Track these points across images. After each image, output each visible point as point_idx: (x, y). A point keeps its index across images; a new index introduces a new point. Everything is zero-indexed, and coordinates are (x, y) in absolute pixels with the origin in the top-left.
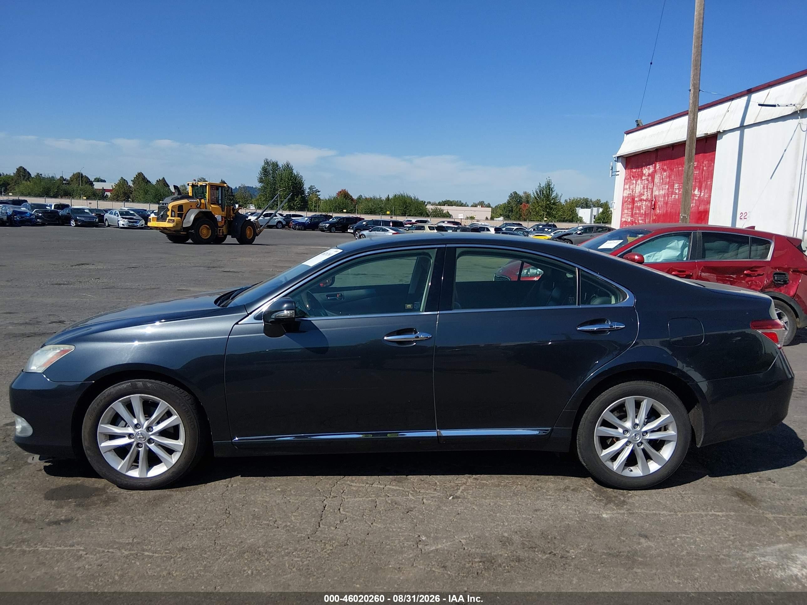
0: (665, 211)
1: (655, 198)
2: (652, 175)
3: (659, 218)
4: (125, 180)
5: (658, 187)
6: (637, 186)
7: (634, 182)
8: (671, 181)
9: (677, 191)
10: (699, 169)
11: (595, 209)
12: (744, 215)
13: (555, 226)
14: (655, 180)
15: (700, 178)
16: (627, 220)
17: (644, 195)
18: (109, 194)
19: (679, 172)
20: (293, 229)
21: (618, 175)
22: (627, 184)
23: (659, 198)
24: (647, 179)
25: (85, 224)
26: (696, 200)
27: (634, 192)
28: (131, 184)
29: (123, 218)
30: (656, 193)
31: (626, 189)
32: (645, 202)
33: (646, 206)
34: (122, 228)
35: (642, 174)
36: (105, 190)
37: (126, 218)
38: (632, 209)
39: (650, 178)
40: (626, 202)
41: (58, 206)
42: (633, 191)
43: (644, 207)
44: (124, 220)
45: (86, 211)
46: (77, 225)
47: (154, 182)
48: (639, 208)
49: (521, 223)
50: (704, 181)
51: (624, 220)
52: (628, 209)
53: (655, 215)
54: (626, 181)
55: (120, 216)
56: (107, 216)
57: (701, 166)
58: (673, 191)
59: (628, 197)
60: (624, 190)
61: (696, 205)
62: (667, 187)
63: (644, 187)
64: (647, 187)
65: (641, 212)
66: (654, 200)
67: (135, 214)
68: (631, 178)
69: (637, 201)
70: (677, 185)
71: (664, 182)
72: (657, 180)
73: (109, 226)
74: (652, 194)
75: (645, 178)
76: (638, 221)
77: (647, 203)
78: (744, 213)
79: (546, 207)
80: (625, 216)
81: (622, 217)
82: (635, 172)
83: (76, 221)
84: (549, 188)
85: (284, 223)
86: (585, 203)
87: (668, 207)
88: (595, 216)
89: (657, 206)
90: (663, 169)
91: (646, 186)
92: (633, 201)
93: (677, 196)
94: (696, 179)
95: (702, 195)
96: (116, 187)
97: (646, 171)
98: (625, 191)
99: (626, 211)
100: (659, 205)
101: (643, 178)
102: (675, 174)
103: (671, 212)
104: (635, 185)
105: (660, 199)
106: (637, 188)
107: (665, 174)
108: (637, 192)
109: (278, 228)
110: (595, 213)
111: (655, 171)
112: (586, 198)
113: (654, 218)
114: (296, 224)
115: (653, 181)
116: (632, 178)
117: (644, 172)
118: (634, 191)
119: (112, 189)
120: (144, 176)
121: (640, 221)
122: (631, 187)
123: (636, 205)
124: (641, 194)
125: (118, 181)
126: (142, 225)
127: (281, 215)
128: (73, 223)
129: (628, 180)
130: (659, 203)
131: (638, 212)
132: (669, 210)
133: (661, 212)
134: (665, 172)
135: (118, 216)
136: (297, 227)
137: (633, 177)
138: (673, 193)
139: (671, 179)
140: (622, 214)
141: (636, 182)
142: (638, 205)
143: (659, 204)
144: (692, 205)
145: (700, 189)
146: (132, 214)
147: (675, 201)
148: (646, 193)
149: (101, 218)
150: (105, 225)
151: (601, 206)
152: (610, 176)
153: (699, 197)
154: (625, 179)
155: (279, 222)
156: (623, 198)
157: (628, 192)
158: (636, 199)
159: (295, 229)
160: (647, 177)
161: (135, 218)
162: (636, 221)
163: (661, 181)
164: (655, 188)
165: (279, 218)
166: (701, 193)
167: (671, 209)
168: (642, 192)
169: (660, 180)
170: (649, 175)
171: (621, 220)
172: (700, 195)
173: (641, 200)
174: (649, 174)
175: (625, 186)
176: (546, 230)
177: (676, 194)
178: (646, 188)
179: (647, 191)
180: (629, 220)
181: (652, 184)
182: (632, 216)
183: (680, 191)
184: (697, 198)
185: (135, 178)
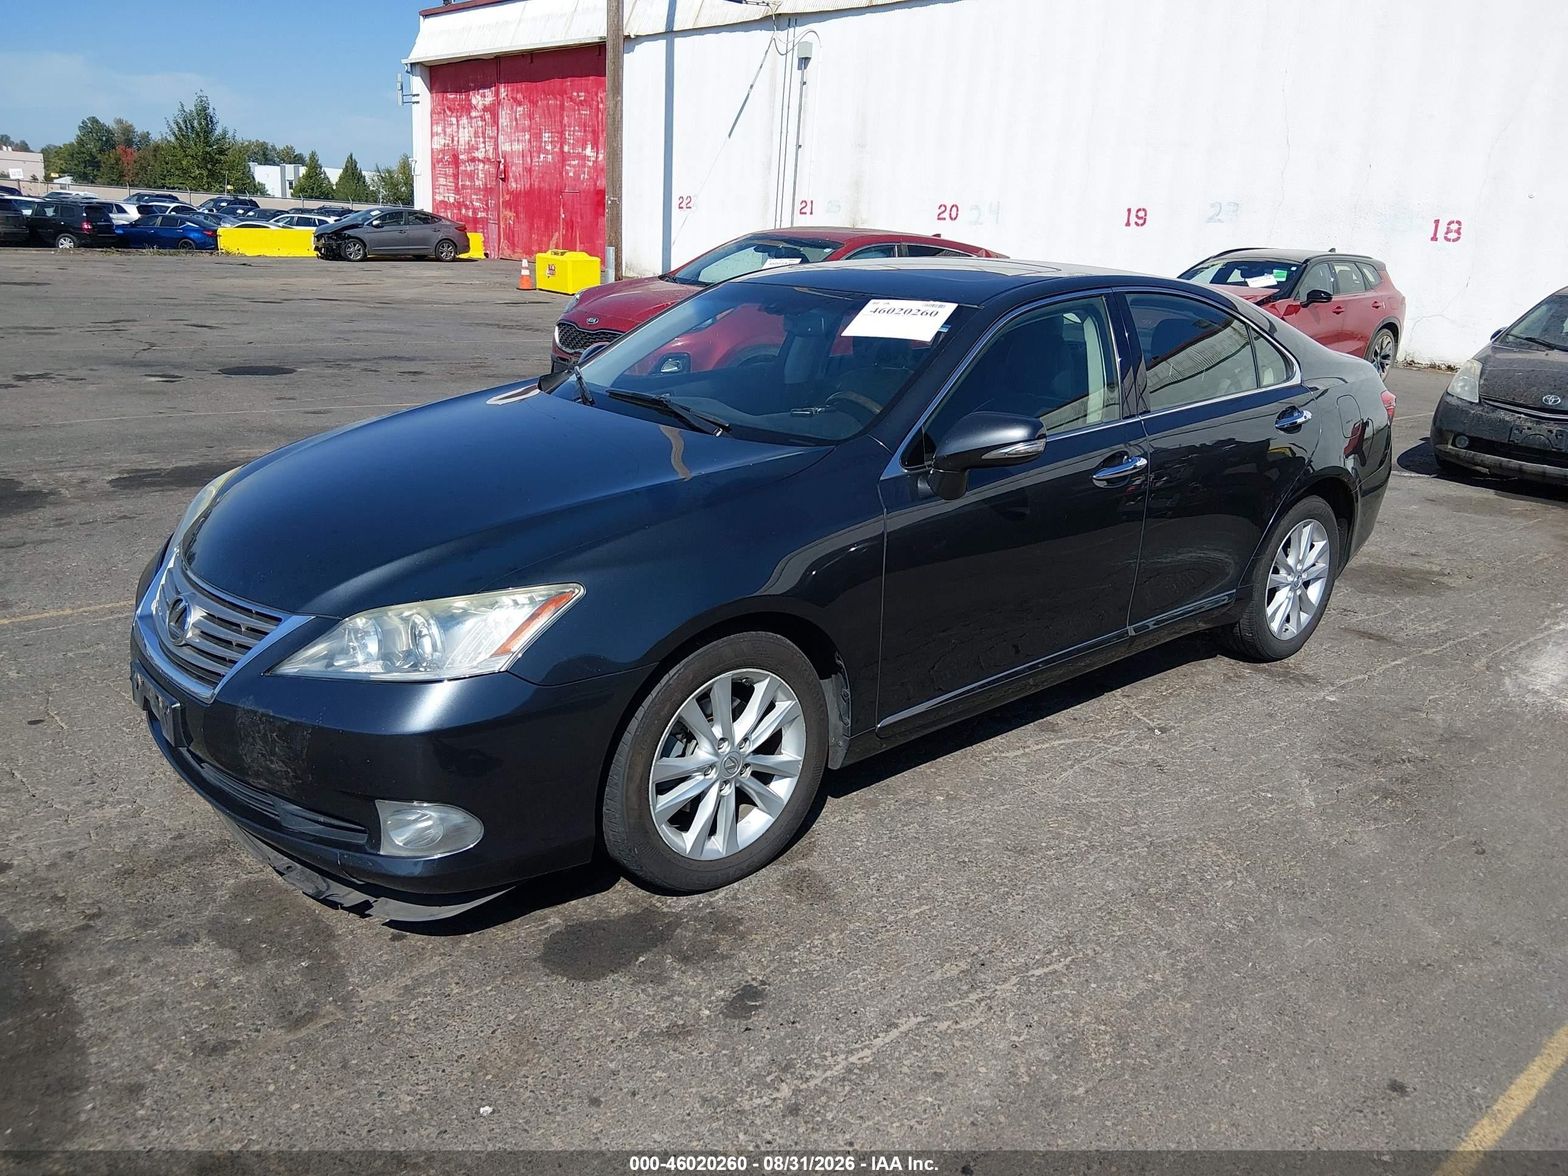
0: (528, 186)
1: (504, 157)
2: (492, 110)
3: (517, 199)
5: (509, 135)
6: (461, 130)
7: (454, 120)
8: (534, 126)
9: (549, 147)
10: (591, 108)
11: (290, 168)
12: (685, 202)
13: (255, 205)
14: (500, 121)
15: (593, 126)
16: (446, 199)
17: (477, 149)
19: (548, 109)
21: (418, 102)
22: (437, 123)
23: (512, 158)
24: (481, 117)
26: (589, 167)
27: (455, 143)
30: (505, 147)
31: (438, 134)
32: (481, 165)
33: (487, 173)
35: (468, 108)
38: (456, 176)
39: (488, 116)
40: (441, 161)
42: (453, 141)
43: (481, 175)
48: (471, 176)
49: (174, 194)
50: (603, 131)
51: (439, 198)
52: (446, 176)
53: (508, 192)
54: (435, 117)
57: (593, 100)
58: (540, 147)
59: (443, 151)
60: (432, 136)
61: (591, 178)
62: (527, 137)
63: (476, 133)
64: (483, 133)
65: (477, 184)
66: (503, 161)
68: (445, 111)
69: (464, 162)
70: (547, 135)
71: (520, 127)
72: (504, 119)
74: (496, 148)
75: (477, 114)
76: (471, 202)
77: (487, 167)
78: (685, 198)
79: (204, 159)
80: (441, 191)
81: (434, 193)
82: (454, 100)
84: (204, 115)
86: (261, 152)
87: (533, 178)
88: (291, 184)
89: (511, 175)
90: (515, 100)
91: (480, 130)
92: (456, 161)
93: (550, 157)
94: (585, 126)
95: (600, 159)
97: (480, 99)
98: (435, 138)
99: (442, 181)
100: (514, 173)
101: (473, 114)
102: (541, 111)
103: (540, 188)
104: (455, 127)
105: (516, 161)
106: (460, 135)
107: (520, 109)
108: (462, 142)
110: (290, 175)
111: (498, 102)
112: (261, 141)
113: (507, 197)
115: (495, 122)
116: (448, 113)
117: (474, 102)
118: (456, 139)
121: (475, 203)
122: (448, 130)
123: (462, 168)
124: (472, 148)
129: (438, 114)
130: (513, 168)
131: (468, 183)
132: (536, 183)
133: (519, 186)
134: (520, 105)
137: (450, 109)
138: (540, 150)
139: (533, 121)
140: (434, 187)
141: (458, 121)
142: (469, 169)
143: (516, 169)
144: (582, 176)
145: (595, 145)
147: (546, 165)
148: (482, 145)
151: (298, 160)
152: (400, 103)
153: (596, 162)
154: (432, 113)
156: (432, 152)
157: (442, 142)
158: (461, 157)
160: (480, 114)
162: (468, 203)
163: (514, 123)
164: (501, 138)
166: (597, 153)
167: (539, 182)
168: (473, 142)
169: (511, 121)
170: (485, 109)
171: (434, 200)
172: (597, 158)
173: (473, 160)
174: (485, 107)
175: (435, 127)
176: (240, 211)
177: (547, 152)
178: (481, 135)
179: (484, 142)
180: (452, 200)
181: (495, 128)
182: (457, 191)
183: (555, 147)
184: (591, 164)
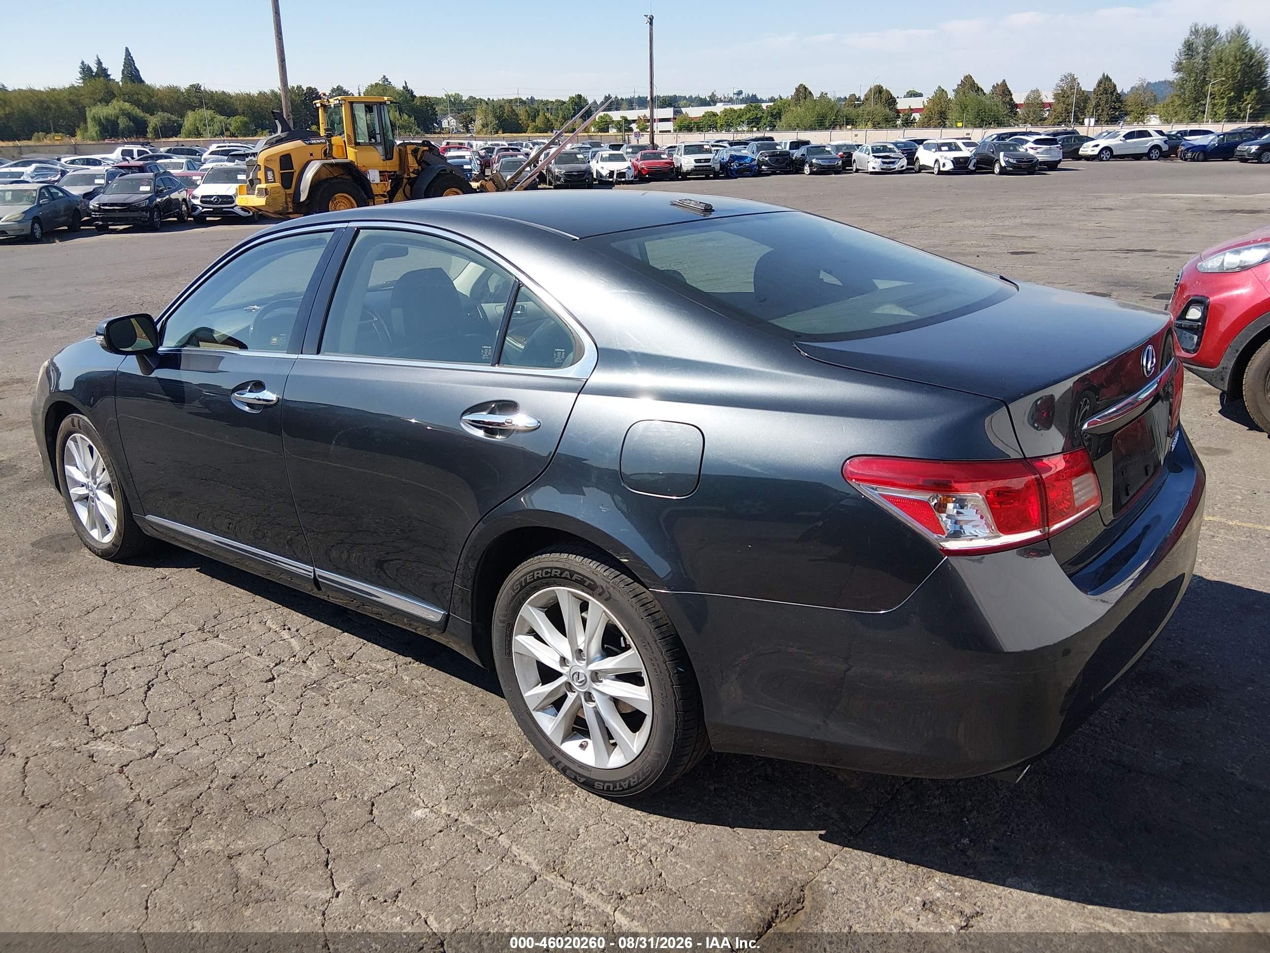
4: (943, 90)
18: (917, 116)
20: (1181, 159)
25: (823, 171)
28: (951, 95)
29: (875, 157)
34: (872, 173)
36: (912, 109)
37: (878, 157)
41: (796, 145)
44: (876, 159)
45: (827, 149)
46: (812, 173)
47: (987, 89)
55: (871, 154)
56: (856, 155)
67: (896, 149)
73: (857, 171)
83: (811, 165)
85: (1165, 148)
96: (928, 103)
109: (1150, 159)
114: (1188, 149)
119: (922, 107)
120: (973, 81)
125: (933, 94)
126: (902, 167)
127: (1160, 133)
128: (807, 169)
135: (868, 154)
136: (1190, 154)
146: (891, 150)
149: (848, 160)
150: (852, 170)
155: (1156, 147)
159: (1186, 160)
161: (892, 155)
165: (1157, 139)
185: (958, 85)
